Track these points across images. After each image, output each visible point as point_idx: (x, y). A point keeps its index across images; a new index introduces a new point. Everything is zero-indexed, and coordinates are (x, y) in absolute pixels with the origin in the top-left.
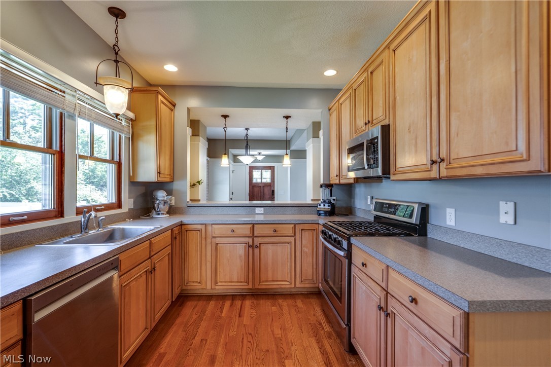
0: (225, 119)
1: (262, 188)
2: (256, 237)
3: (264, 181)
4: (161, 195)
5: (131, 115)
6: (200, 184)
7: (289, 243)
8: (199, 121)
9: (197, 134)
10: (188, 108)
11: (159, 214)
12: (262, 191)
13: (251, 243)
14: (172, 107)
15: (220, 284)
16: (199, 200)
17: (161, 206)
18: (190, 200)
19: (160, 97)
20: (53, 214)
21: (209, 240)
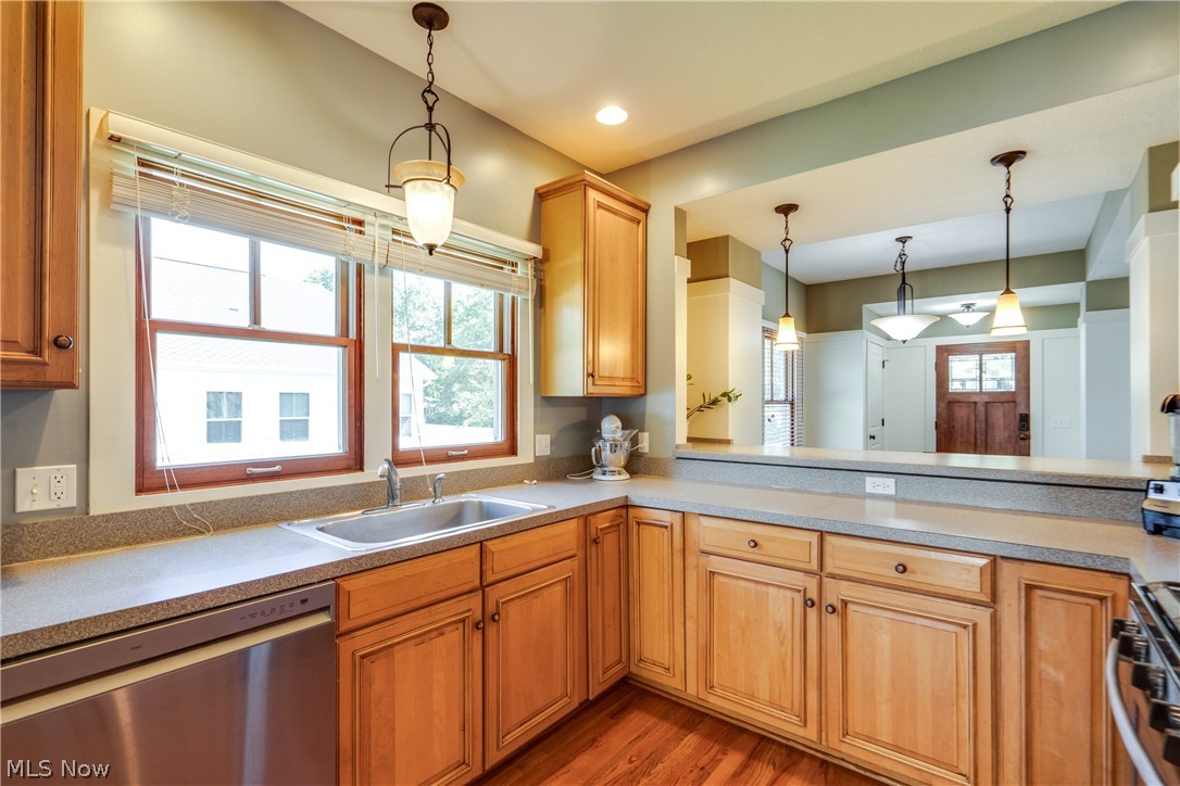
0: (786, 216)
1: (981, 409)
2: (833, 576)
3: (989, 386)
4: (611, 426)
5: (534, 250)
6: (730, 400)
7: (965, 627)
8: (727, 237)
9: (723, 273)
10: (676, 208)
11: (604, 474)
12: (982, 416)
13: (813, 594)
14: (641, 216)
15: (719, 692)
16: (728, 442)
17: (606, 454)
18: (690, 440)
19: (593, 195)
20: (344, 464)
21: (691, 560)
